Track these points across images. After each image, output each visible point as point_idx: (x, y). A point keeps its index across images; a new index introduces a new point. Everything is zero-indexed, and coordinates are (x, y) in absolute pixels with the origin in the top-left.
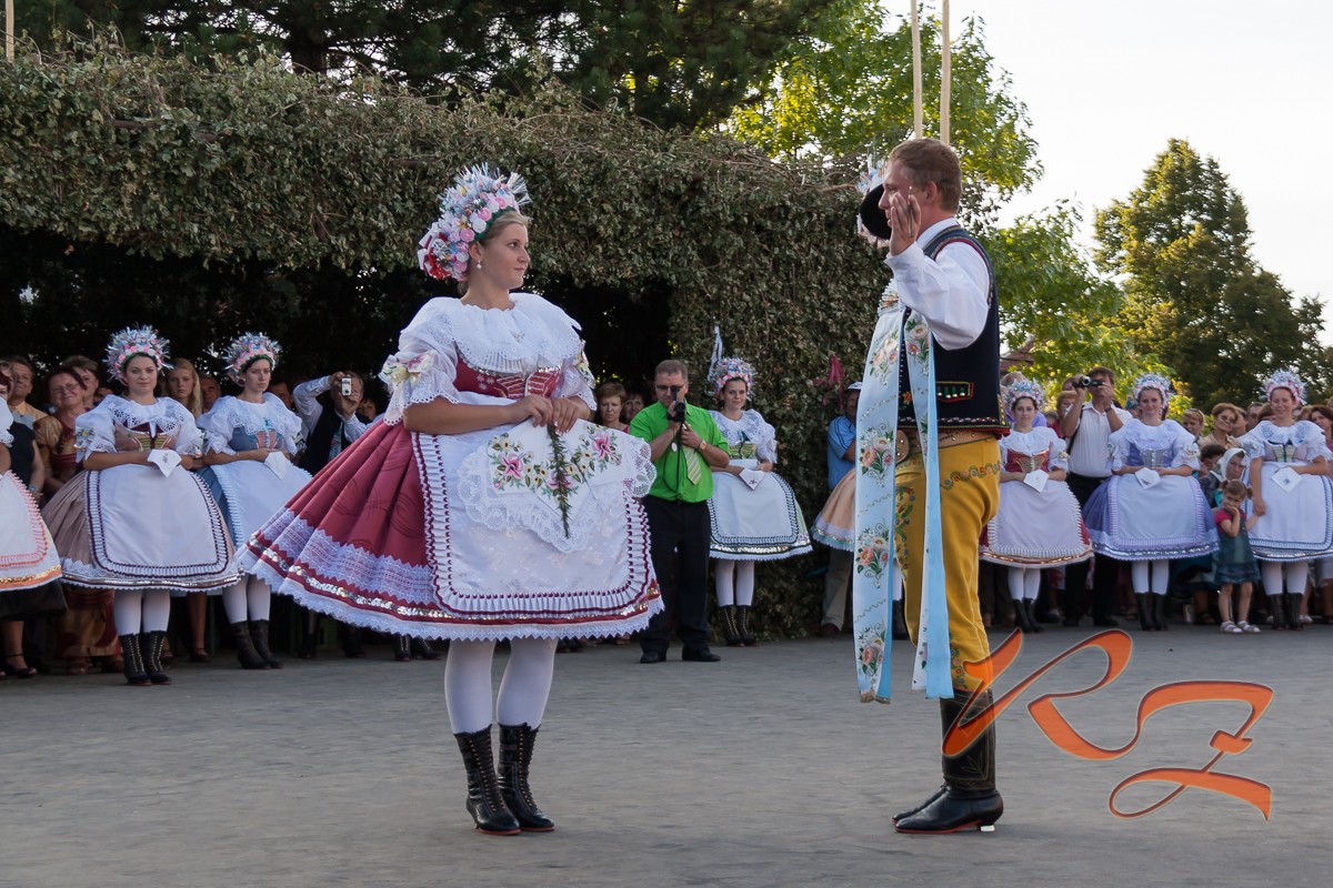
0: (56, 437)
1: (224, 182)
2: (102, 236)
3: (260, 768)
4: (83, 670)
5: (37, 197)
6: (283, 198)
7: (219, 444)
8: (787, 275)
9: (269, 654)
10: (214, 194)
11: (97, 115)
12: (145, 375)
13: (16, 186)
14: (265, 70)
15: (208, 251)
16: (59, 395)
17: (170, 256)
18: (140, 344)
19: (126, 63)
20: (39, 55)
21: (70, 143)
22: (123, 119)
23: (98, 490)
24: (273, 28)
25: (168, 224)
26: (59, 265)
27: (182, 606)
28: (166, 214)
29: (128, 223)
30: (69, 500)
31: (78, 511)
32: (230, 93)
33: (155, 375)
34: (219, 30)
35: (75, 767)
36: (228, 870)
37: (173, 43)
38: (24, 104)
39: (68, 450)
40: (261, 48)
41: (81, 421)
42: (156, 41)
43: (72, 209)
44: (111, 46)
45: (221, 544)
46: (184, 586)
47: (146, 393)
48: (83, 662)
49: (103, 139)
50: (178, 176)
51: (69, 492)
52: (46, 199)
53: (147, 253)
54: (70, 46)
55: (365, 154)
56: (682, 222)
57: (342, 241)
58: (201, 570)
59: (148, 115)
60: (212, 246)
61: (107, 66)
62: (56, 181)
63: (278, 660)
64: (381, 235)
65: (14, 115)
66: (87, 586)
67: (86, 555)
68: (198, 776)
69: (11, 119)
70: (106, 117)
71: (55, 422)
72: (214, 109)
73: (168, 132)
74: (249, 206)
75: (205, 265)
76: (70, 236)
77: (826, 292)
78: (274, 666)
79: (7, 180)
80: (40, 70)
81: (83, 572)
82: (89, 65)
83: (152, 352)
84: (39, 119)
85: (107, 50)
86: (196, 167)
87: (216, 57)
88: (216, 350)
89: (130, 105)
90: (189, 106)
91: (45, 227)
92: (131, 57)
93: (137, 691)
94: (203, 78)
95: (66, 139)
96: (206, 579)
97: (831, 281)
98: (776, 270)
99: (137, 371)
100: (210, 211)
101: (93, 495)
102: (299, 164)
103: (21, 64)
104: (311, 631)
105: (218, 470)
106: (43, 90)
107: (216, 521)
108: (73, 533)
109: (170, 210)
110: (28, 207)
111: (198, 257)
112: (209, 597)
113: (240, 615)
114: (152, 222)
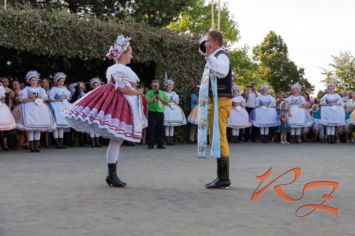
0: (14, 96)
1: (54, 38)
2: (26, 50)
3: (61, 172)
4: (20, 149)
5: (11, 41)
6: (67, 42)
7: (52, 98)
8: (182, 61)
9: (63, 146)
10: (52, 40)
11: (25, 22)
12: (35, 82)
13: (7, 38)
14: (64, 12)
15: (50, 54)
16: (15, 86)
17: (41, 54)
18: (33, 75)
19: (32, 10)
20: (12, 8)
21: (19, 28)
22: (31, 23)
23: (24, 108)
24: (65, 3)
25: (41, 47)
26: (16, 56)
27: (43, 134)
28: (41, 45)
29: (32, 47)
30: (17, 110)
31: (19, 112)
32: (55, 17)
33: (37, 82)
34: (53, 3)
35: (19, 171)
36: (53, 195)
37: (43, 6)
38: (9, 20)
39: (17, 99)
40: (63, 7)
41: (20, 92)
42: (39, 6)
43: (19, 43)
44: (29, 7)
45: (52, 120)
46: (43, 130)
47: (35, 86)
48: (21, 147)
49: (27, 28)
50: (43, 36)
51: (18, 108)
52: (13, 41)
53: (36, 54)
54: (19, 6)
55: (86, 32)
56: (158, 48)
57: (81, 52)
58: (47, 126)
59: (37, 22)
60: (51, 52)
61: (28, 11)
62: (16, 37)
63: (65, 147)
64: (90, 50)
65: (6, 22)
66: (22, 129)
67: (21, 123)
68: (47, 173)
69: (6, 23)
70: (27, 23)
71: (13, 92)
72: (52, 21)
73: (41, 26)
74: (60, 43)
75: (49, 57)
76: (19, 50)
77: (191, 65)
78: (64, 148)
79: (5, 37)
80: (12, 12)
81: (21, 126)
82: (24, 11)
83: (36, 76)
84: (12, 23)
85: (28, 7)
86: (48, 34)
87: (53, 9)
88: (51, 76)
89: (33, 20)
90: (46, 20)
91: (13, 47)
92: (33, 9)
93: (33, 154)
94: (49, 14)
95: (18, 28)
96: (48, 128)
97: (192, 62)
98: (180, 60)
99: (33, 80)
100: (51, 44)
101: (23, 109)
102: (71, 34)
103: (8, 10)
104: (72, 141)
105: (52, 103)
106: (13, 16)
107: (51, 115)
108: (18, 117)
109: (42, 44)
110: (9, 43)
111: (48, 55)
112: (49, 133)
113: (56, 137)
114: (37, 47)
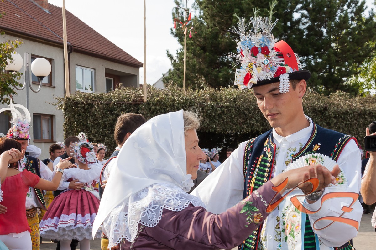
1: (220, 116)
6: (232, 118)
8: (348, 127)
10: (218, 118)
25: (209, 125)
50: (211, 115)
53: (205, 131)
55: (250, 108)
56: (322, 117)
57: (245, 126)
59: (206, 103)
60: (218, 129)
64: (253, 125)
70: (198, 104)
73: (209, 107)
74: (225, 120)
80: (186, 97)
86: (215, 113)
89: (202, 101)
90: (214, 101)
98: (345, 126)
100: (217, 122)
102: (236, 111)
109: (210, 122)
111: (215, 131)
114: (206, 125)
